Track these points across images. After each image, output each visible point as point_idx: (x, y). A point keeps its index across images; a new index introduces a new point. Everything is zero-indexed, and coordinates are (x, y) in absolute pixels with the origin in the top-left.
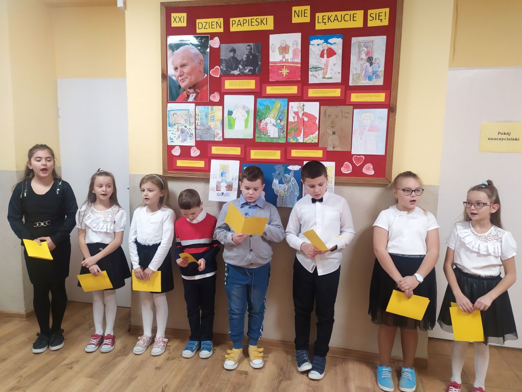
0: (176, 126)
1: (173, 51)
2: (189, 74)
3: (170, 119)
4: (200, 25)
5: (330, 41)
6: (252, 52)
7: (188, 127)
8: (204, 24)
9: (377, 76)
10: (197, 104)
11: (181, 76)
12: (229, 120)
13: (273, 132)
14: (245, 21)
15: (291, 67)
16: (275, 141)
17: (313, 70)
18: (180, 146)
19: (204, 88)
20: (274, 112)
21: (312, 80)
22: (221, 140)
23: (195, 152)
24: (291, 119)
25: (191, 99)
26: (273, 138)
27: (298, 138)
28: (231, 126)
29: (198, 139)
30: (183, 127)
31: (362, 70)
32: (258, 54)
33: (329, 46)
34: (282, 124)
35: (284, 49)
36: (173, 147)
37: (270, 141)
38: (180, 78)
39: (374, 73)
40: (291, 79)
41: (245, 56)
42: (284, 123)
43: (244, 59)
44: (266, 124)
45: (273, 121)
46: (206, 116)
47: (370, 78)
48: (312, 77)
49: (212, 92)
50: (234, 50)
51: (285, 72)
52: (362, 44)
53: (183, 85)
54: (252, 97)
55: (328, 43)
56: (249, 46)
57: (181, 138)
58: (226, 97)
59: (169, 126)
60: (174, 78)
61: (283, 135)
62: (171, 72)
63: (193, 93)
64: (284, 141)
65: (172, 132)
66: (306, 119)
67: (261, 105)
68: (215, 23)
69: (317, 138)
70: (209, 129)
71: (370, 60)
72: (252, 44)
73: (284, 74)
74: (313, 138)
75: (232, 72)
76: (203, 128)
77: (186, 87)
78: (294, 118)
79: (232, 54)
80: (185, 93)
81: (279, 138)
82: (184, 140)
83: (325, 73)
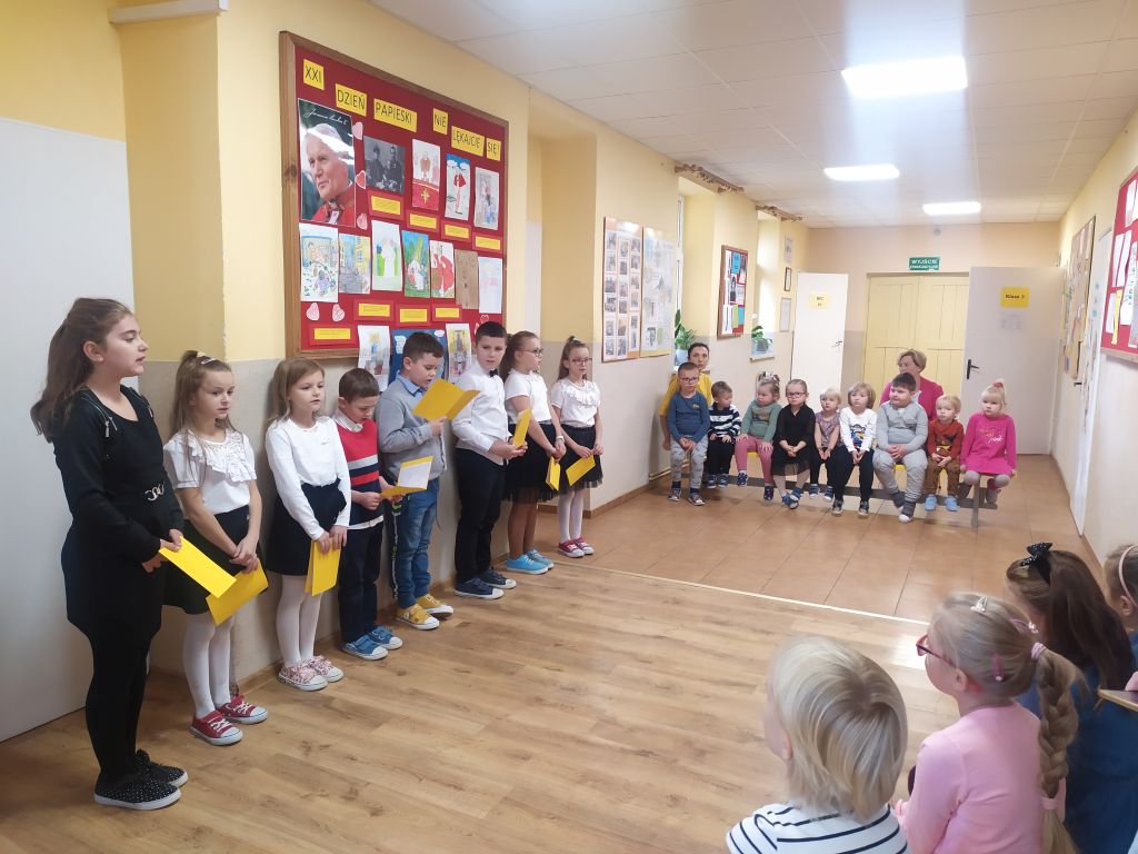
0: (312, 267)
1: (307, 128)
2: (330, 175)
3: (307, 253)
4: (340, 95)
6: (396, 159)
7: (329, 269)
8: (345, 95)
9: (494, 219)
12: (378, 262)
13: (419, 283)
14: (390, 109)
15: (431, 190)
16: (421, 295)
18: (319, 303)
19: (348, 204)
20: (418, 254)
21: (449, 214)
22: (368, 292)
23: (338, 314)
24: (433, 265)
25: (333, 220)
26: (420, 292)
27: (440, 291)
29: (341, 291)
30: (323, 268)
31: (483, 209)
32: (401, 163)
33: (460, 171)
35: (426, 164)
36: (307, 305)
39: (492, 214)
40: (431, 207)
41: (389, 162)
42: (427, 269)
43: (388, 167)
44: (412, 270)
45: (418, 266)
47: (488, 221)
50: (378, 151)
51: (426, 196)
52: (483, 178)
53: (323, 193)
54: (397, 227)
56: (393, 147)
57: (319, 289)
58: (375, 224)
59: (305, 265)
60: (311, 179)
61: (428, 287)
62: (306, 166)
63: (336, 210)
65: (307, 277)
66: (444, 266)
68: (358, 99)
69: (454, 292)
70: (356, 274)
71: (488, 197)
72: (395, 146)
73: (426, 199)
75: (377, 185)
76: (348, 272)
78: (435, 263)
79: (375, 155)
80: (325, 206)
81: (424, 292)
82: (323, 293)
83: (457, 206)
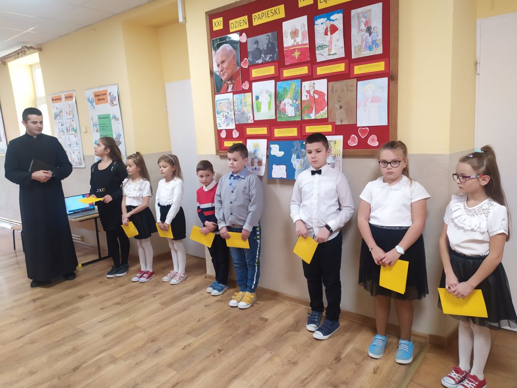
0: (222, 114)
1: (216, 51)
2: (227, 68)
3: (218, 108)
4: (232, 24)
5: (332, 17)
6: (271, 41)
7: (230, 113)
8: (235, 24)
9: (377, 45)
10: (234, 93)
11: (222, 71)
12: (257, 104)
13: (290, 112)
14: (263, 14)
15: (301, 49)
16: (292, 119)
17: (320, 48)
18: (226, 130)
19: (238, 79)
20: (291, 94)
21: (319, 59)
22: (253, 122)
23: (236, 134)
24: (304, 98)
25: (230, 89)
26: (291, 117)
27: (311, 115)
28: (259, 109)
29: (237, 123)
30: (227, 114)
31: (362, 40)
32: (275, 42)
33: (332, 23)
34: (297, 103)
35: (295, 34)
36: (221, 131)
37: (288, 120)
38: (221, 73)
39: (374, 42)
40: (302, 60)
41: (265, 46)
42: (299, 102)
43: (265, 48)
44: (285, 104)
45: (290, 102)
46: (241, 103)
47: (370, 49)
48: (320, 56)
49: (243, 82)
50: (257, 42)
51: (297, 54)
52: (361, 15)
53: (224, 78)
54: (273, 82)
55: (330, 20)
56: (268, 36)
57: (226, 124)
58: (254, 84)
59: (218, 113)
60: (218, 74)
61: (298, 113)
62: (216, 69)
63: (230, 84)
64: (299, 119)
65: (219, 119)
66: (316, 96)
67: (280, 87)
68: (242, 21)
69: (326, 113)
70: (243, 113)
71: (369, 30)
72: (270, 34)
73: (297, 56)
74: (323, 114)
75: (257, 62)
76: (239, 113)
77: (225, 80)
78: (307, 96)
79: (256, 46)
80: (225, 85)
81: (295, 116)
82: (228, 125)
83: (330, 50)
